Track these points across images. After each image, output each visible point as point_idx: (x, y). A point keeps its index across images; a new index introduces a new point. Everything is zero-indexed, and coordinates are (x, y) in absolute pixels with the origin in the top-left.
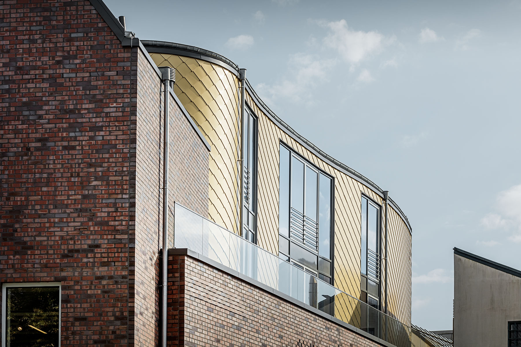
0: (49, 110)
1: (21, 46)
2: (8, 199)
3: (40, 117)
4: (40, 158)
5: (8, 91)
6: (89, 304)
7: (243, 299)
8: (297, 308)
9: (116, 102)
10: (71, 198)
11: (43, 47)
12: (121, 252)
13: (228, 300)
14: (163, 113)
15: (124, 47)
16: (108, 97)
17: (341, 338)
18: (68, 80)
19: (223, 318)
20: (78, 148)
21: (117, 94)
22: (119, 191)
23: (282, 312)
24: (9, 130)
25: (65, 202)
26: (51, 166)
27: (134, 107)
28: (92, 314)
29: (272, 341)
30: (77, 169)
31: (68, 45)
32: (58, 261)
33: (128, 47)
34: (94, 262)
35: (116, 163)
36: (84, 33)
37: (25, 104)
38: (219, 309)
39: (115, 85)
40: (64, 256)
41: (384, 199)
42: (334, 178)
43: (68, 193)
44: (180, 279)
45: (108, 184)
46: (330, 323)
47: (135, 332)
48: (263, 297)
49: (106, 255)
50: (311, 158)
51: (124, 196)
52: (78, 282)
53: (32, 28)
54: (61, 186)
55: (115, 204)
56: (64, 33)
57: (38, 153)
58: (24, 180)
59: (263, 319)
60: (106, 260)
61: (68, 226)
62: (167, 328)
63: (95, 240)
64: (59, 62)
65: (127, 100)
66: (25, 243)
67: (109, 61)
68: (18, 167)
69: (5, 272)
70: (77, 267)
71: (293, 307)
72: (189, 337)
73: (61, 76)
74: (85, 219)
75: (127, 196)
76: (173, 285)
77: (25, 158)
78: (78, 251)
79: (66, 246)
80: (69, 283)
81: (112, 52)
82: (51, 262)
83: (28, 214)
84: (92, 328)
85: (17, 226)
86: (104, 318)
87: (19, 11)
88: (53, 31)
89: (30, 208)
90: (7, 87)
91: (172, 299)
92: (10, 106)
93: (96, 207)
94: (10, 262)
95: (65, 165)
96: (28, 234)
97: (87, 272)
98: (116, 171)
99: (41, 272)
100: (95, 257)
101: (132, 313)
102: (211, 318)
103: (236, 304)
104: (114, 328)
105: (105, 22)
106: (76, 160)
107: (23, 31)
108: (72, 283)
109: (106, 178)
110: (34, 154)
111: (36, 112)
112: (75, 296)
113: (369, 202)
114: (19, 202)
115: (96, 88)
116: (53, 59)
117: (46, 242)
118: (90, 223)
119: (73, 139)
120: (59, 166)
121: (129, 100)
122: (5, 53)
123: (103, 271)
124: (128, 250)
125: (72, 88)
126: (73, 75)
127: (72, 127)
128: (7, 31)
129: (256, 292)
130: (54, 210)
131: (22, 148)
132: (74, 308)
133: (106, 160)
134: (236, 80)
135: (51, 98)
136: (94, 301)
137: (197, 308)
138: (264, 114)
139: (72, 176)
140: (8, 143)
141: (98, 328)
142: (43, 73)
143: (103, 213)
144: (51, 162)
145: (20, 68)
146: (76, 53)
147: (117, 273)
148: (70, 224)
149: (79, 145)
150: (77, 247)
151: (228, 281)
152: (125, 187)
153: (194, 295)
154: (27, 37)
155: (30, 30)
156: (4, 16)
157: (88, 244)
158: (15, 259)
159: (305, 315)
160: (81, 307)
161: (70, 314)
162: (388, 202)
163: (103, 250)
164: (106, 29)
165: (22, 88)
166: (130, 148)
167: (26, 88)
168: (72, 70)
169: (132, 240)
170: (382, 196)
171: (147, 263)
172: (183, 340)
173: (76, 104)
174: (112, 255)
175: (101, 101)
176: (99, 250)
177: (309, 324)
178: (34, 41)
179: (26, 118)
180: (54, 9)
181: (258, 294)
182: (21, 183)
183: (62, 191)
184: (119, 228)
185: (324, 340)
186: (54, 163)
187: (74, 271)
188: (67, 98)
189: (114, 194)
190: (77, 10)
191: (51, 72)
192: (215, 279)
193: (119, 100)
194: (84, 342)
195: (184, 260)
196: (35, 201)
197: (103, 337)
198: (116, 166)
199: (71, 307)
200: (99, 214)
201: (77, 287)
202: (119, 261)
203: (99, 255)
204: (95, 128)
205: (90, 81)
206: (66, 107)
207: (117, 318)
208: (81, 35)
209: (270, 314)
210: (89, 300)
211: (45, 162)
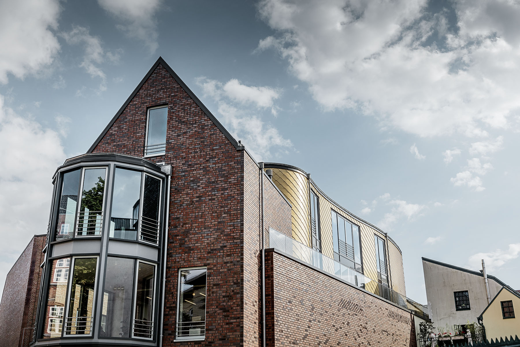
0: (203, 183)
1: (191, 155)
2: (183, 226)
3: (199, 186)
4: (198, 205)
5: (184, 176)
6: (221, 277)
7: (308, 276)
8: (339, 282)
9: (234, 176)
10: (212, 223)
11: (200, 154)
12: (237, 249)
13: (299, 276)
14: (261, 183)
15: (238, 151)
16: (231, 174)
17: (365, 299)
18: (211, 168)
19: (297, 285)
20: (216, 199)
21: (234, 172)
22: (236, 219)
23: (331, 284)
24: (184, 193)
25: (210, 226)
26: (203, 209)
27: (242, 177)
28: (222, 282)
29: (326, 299)
30: (215, 209)
31: (212, 152)
32: (206, 255)
33: (240, 150)
34: (224, 255)
35: (234, 205)
36: (219, 146)
37: (192, 181)
38: (294, 280)
39: (234, 168)
40: (209, 253)
41: (386, 237)
42: (360, 226)
43: (211, 221)
44: (271, 264)
45: (230, 216)
46: (359, 291)
47: (244, 290)
48: (320, 275)
49: (229, 251)
50: (347, 217)
51: (238, 221)
52: (215, 266)
53: (196, 147)
54: (208, 218)
55: (234, 225)
56: (210, 147)
57: (197, 203)
58: (190, 217)
59: (321, 287)
60: (229, 253)
61: (211, 237)
62: (265, 290)
63: (224, 243)
64: (207, 161)
65: (239, 175)
66: (190, 247)
67: (231, 157)
68: (188, 211)
69: (180, 262)
70: (215, 258)
71: (337, 281)
72: (277, 294)
73: (209, 166)
74: (219, 234)
75: (240, 221)
76: (268, 267)
77: (191, 206)
78: (215, 250)
79: (210, 247)
80: (211, 266)
81: (232, 153)
82: (202, 256)
83: (192, 233)
84: (222, 289)
85: (186, 239)
86: (228, 284)
87: (190, 140)
88: (205, 147)
89: (193, 230)
90: (184, 174)
91: (267, 274)
92: (185, 183)
93: (224, 227)
94: (183, 257)
95: (210, 208)
96: (191, 243)
97: (220, 260)
98: (234, 209)
99: (197, 262)
100: (224, 252)
101: (242, 280)
102: (290, 285)
103: (304, 278)
104: (233, 289)
105: (229, 140)
106: (215, 205)
107: (192, 148)
108: (212, 266)
109: (229, 212)
110: (195, 204)
111: (196, 184)
112: (214, 273)
113: (378, 238)
114: (188, 228)
115: (225, 170)
116: (205, 159)
117: (200, 246)
118: (222, 235)
119: (213, 195)
120: (207, 209)
121: (240, 175)
122: (184, 159)
123: (228, 259)
124: (240, 247)
125: (214, 172)
126: (214, 166)
127: (213, 190)
128: (184, 149)
129: (315, 273)
130: (204, 230)
131: (190, 201)
132: (213, 279)
133: (229, 204)
134: (306, 179)
135: (204, 177)
136: (223, 275)
137: (281, 279)
138: (322, 196)
139: (213, 213)
140: (184, 199)
141: (225, 289)
142: (200, 166)
143: (228, 230)
144: (203, 207)
145: (190, 165)
146: (216, 155)
147: (235, 260)
148: (212, 237)
149: (216, 198)
150: (215, 248)
151: (299, 266)
152: (239, 216)
153: (279, 272)
154: (193, 151)
155: (195, 148)
156: (183, 143)
157: (220, 246)
158: (185, 256)
159: (344, 286)
160: (217, 279)
161: (211, 282)
162: (388, 238)
163: (228, 248)
164: (229, 143)
165: (191, 174)
166: (241, 197)
167: (192, 173)
168: (214, 164)
169: (242, 242)
170: (385, 235)
171: (252, 255)
172: (274, 296)
173: (216, 179)
174: (232, 250)
175: (227, 176)
176: (226, 249)
177: (346, 290)
178: (197, 152)
179: (192, 187)
180: (206, 137)
181: (317, 274)
182: (189, 218)
183: (208, 221)
184: (235, 236)
185: (356, 299)
186: (205, 207)
187: (214, 260)
188: (211, 176)
189: (233, 220)
190: (216, 137)
191: (204, 165)
192: (291, 265)
193: (236, 175)
194: (218, 297)
195: (273, 254)
196: (195, 226)
197: (228, 294)
198: (234, 206)
199: (212, 279)
200: (226, 231)
201: (215, 268)
202: (236, 254)
203: (226, 251)
204: (224, 189)
205: (222, 168)
206: (211, 180)
207: (235, 283)
208: (218, 147)
209: (324, 285)
210: (220, 275)
211: (201, 207)
